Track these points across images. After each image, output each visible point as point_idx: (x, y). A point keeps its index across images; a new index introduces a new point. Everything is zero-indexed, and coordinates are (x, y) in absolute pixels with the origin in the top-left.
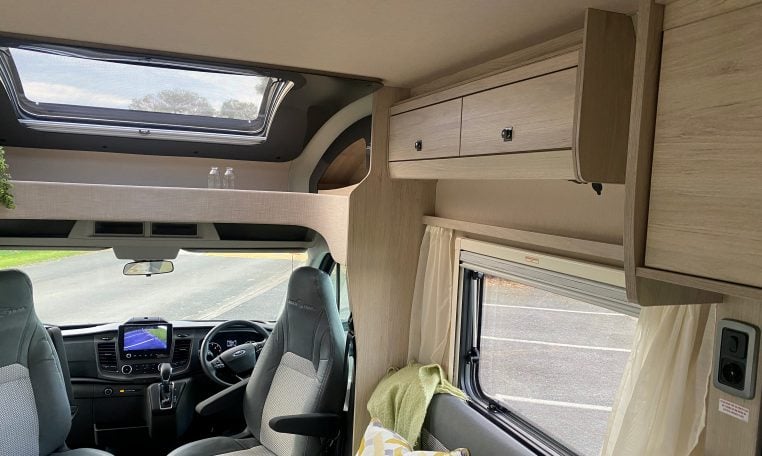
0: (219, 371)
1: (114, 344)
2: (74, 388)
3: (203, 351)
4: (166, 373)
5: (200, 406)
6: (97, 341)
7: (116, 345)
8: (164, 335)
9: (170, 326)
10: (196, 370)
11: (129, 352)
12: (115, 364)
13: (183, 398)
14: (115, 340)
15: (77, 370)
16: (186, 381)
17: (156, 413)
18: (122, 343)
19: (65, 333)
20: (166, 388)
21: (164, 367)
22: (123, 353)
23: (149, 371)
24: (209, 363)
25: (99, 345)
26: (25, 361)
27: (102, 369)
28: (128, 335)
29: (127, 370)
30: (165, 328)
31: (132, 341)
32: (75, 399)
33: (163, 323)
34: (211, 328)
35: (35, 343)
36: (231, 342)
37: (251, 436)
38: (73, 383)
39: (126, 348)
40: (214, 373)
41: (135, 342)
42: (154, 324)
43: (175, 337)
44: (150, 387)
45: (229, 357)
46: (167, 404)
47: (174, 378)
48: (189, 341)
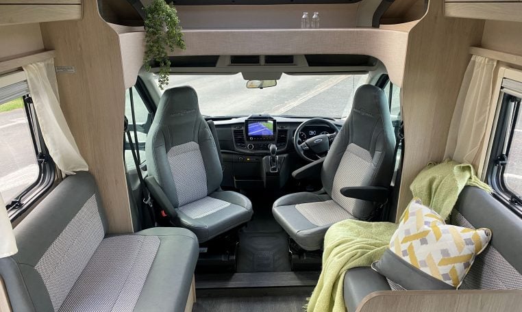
0: (305, 151)
1: (242, 130)
2: (223, 156)
3: (296, 138)
4: (274, 150)
5: (295, 173)
6: (233, 129)
7: (244, 131)
8: (272, 127)
9: (275, 121)
10: (291, 149)
11: (252, 136)
12: (244, 143)
13: (284, 166)
14: (243, 128)
15: (224, 146)
16: (285, 155)
17: (268, 174)
18: (247, 131)
19: (216, 123)
20: (274, 160)
21: (272, 147)
22: (248, 137)
23: (264, 149)
24: (299, 146)
25: (235, 131)
26: (197, 140)
27: (237, 146)
28: (251, 126)
29: (251, 147)
30: (272, 122)
31: (253, 130)
32: (223, 162)
33: (271, 118)
34: (301, 123)
35: (201, 130)
36: (312, 133)
37: (325, 193)
38: (222, 153)
39: (250, 134)
40: (302, 153)
41: (254, 130)
42: (265, 119)
43: (278, 128)
44: (264, 158)
45: (312, 142)
46: (274, 169)
47: (278, 154)
48: (286, 131)
